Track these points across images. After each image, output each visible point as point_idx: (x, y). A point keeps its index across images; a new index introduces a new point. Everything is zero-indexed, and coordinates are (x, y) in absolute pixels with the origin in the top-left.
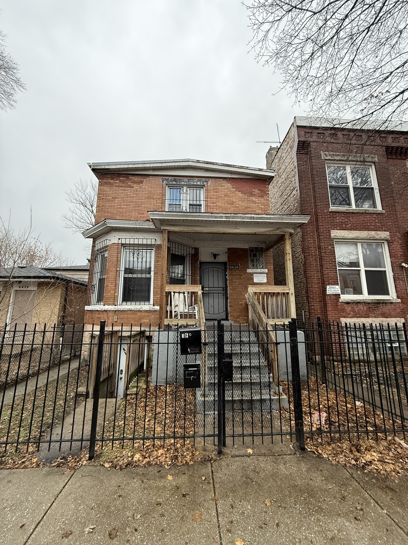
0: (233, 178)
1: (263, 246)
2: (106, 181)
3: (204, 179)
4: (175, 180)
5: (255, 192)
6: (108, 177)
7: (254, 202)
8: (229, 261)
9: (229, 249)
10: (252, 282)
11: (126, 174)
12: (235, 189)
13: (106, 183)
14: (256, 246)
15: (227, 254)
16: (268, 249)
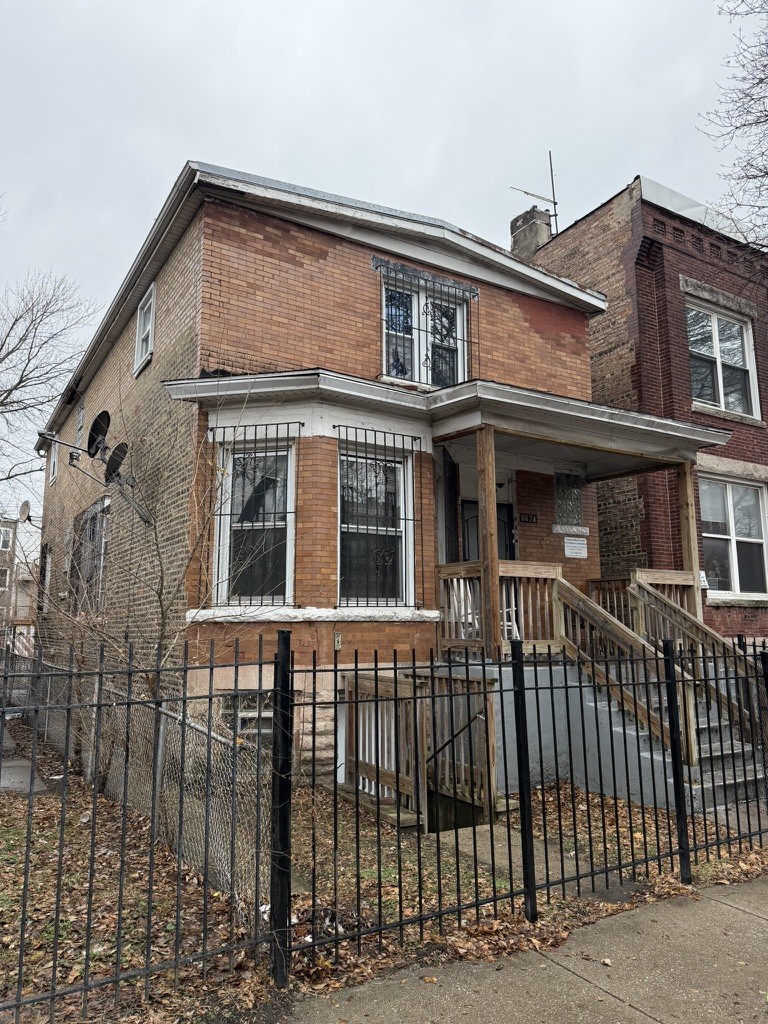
0: (524, 295)
1: (580, 472)
2: (226, 226)
3: (466, 284)
4: (403, 270)
5: (564, 338)
6: (231, 217)
7: (563, 364)
8: (519, 502)
9: (519, 473)
10: (561, 556)
11: (281, 219)
12: (527, 324)
13: (228, 235)
14: (568, 472)
15: (514, 484)
16: (589, 481)
